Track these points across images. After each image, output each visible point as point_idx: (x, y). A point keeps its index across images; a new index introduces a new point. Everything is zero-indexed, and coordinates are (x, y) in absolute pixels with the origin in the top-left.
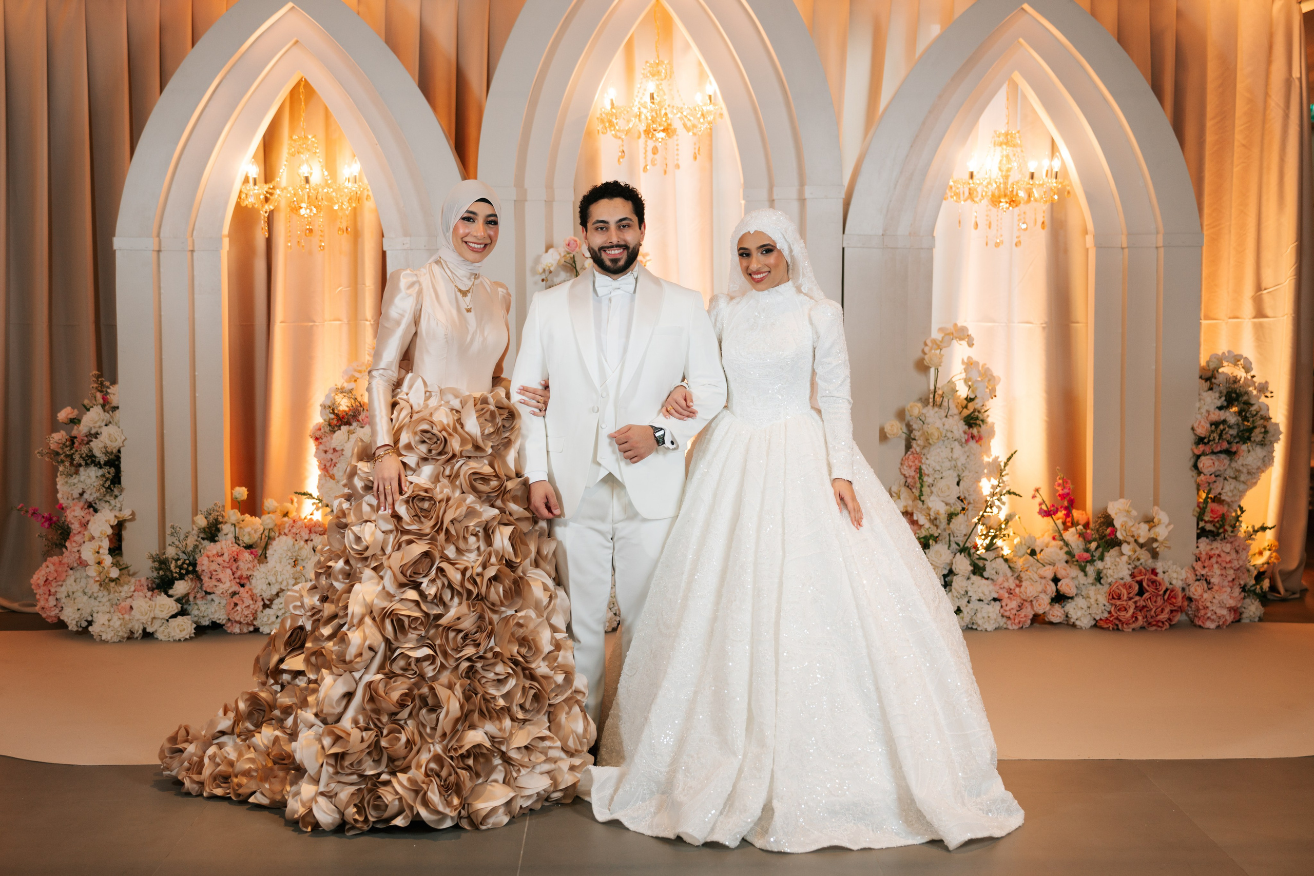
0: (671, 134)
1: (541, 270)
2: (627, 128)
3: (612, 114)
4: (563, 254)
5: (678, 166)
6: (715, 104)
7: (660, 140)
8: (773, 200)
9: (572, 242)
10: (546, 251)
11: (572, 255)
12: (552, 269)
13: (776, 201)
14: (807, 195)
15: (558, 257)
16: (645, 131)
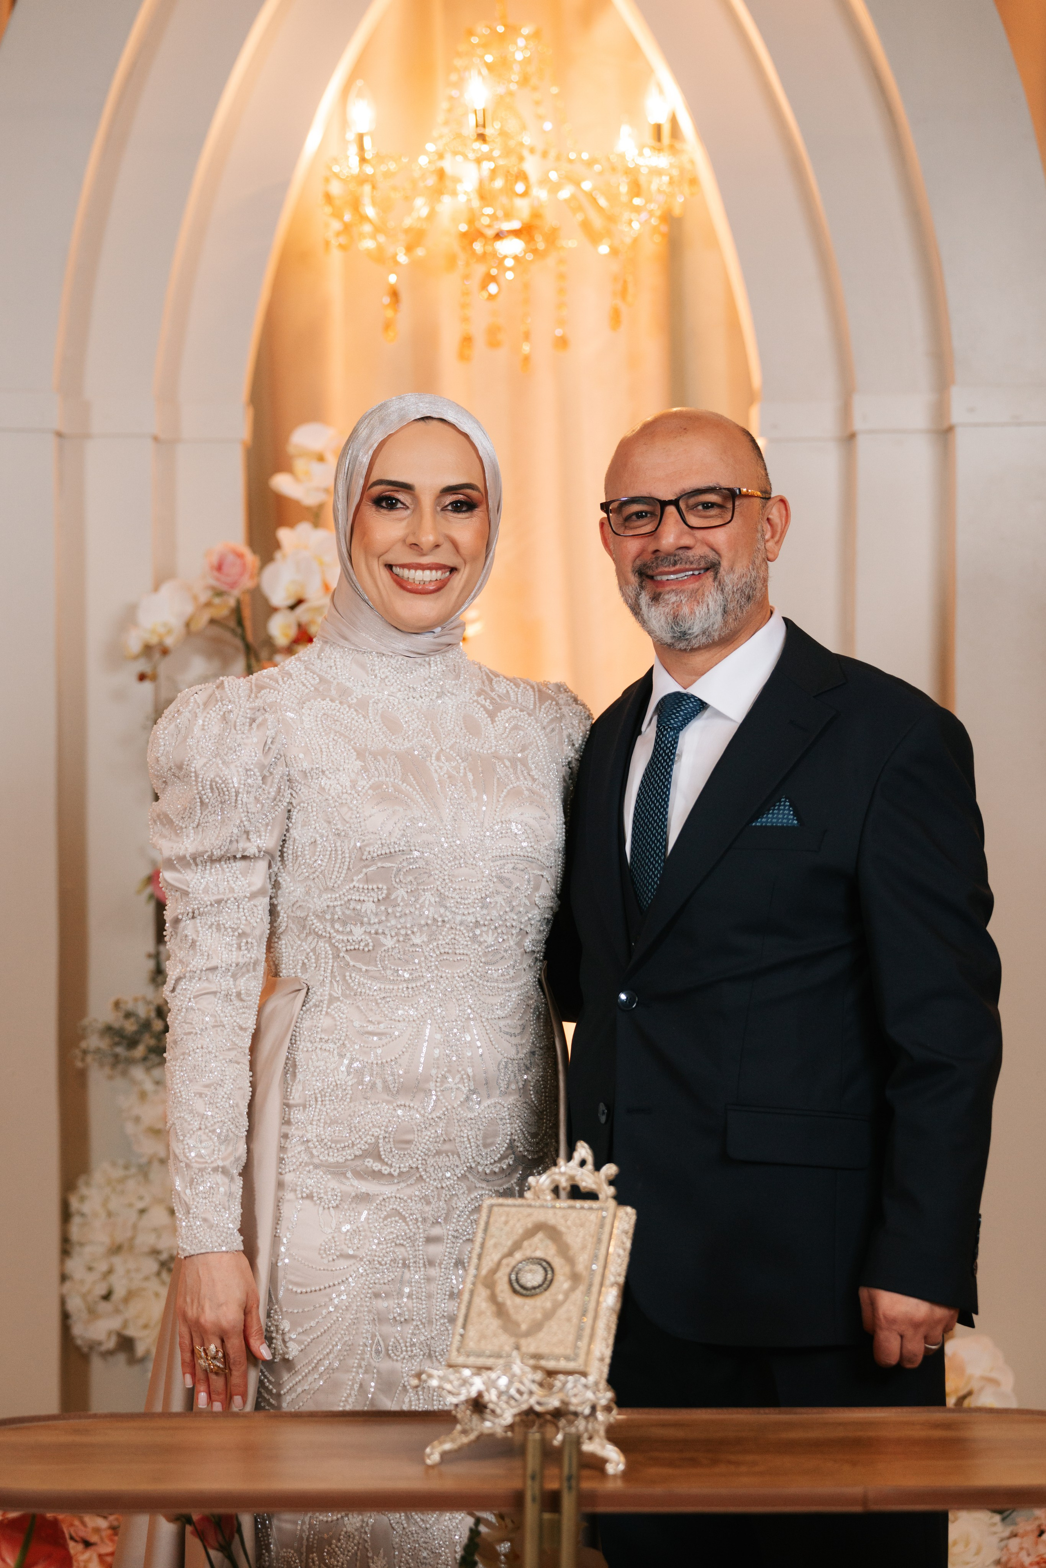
0: (541, 245)
1: (134, 642)
2: (408, 222)
3: (362, 180)
4: (204, 597)
5: (562, 343)
6: (673, 150)
7: (509, 263)
8: (851, 437)
9: (231, 558)
10: (156, 588)
11: (232, 602)
12: (169, 641)
13: (862, 442)
14: (958, 415)
15: (189, 609)
16: (464, 235)
